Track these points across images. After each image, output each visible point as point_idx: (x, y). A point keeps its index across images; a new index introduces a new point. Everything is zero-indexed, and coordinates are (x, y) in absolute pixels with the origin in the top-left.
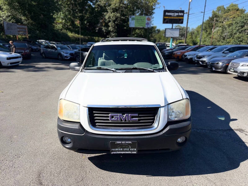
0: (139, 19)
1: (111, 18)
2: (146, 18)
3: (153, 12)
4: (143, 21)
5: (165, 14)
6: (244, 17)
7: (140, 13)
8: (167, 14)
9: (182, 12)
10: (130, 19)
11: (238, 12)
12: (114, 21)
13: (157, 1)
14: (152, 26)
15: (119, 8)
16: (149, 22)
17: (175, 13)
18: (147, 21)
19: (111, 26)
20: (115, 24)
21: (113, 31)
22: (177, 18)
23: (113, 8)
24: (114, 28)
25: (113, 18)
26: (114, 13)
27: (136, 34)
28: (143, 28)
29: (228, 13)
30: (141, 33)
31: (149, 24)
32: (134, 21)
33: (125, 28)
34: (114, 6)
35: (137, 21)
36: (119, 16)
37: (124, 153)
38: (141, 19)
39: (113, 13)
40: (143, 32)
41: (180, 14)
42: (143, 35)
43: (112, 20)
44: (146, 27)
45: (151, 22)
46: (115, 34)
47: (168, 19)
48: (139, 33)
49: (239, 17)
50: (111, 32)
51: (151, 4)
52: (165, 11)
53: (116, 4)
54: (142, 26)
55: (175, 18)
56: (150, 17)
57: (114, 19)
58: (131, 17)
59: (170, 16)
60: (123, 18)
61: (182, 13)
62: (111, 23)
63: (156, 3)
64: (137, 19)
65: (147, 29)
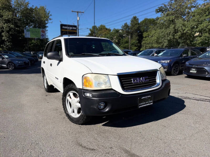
0: (34, 31)
1: (5, 28)
2: (41, 31)
3: (46, 26)
4: (38, 33)
5: (62, 27)
6: (111, 34)
7: (33, 26)
8: (63, 27)
9: (75, 26)
10: (25, 31)
11: (107, 30)
12: (8, 32)
13: (49, 17)
14: (47, 37)
15: (12, 20)
16: (44, 34)
17: (70, 27)
18: (42, 33)
19: (5, 36)
20: (9, 34)
21: (7, 40)
22: (72, 31)
23: (5, 20)
24: (8, 37)
25: (6, 29)
26: (8, 24)
27: (32, 44)
28: (39, 39)
29: (102, 31)
30: (38, 43)
31: (44, 36)
32: (29, 32)
33: (20, 38)
34: (7, 17)
35: (32, 33)
36: (13, 27)
37: (146, 105)
38: (36, 31)
39: (6, 24)
40: (39, 42)
41: (74, 28)
42: (39, 44)
43: (5, 30)
44: (41, 38)
45: (45, 34)
46: (9, 43)
47: (65, 31)
48: (36, 43)
49: (109, 34)
50: (6, 41)
51: (44, 19)
52: (62, 25)
53: (8, 16)
54: (37, 37)
55: (70, 31)
56: (44, 29)
57: (8, 29)
58: (25, 29)
59: (66, 29)
60: (17, 29)
61: (75, 28)
62: (4, 33)
63: (48, 19)
64: (32, 31)
65: (42, 40)
